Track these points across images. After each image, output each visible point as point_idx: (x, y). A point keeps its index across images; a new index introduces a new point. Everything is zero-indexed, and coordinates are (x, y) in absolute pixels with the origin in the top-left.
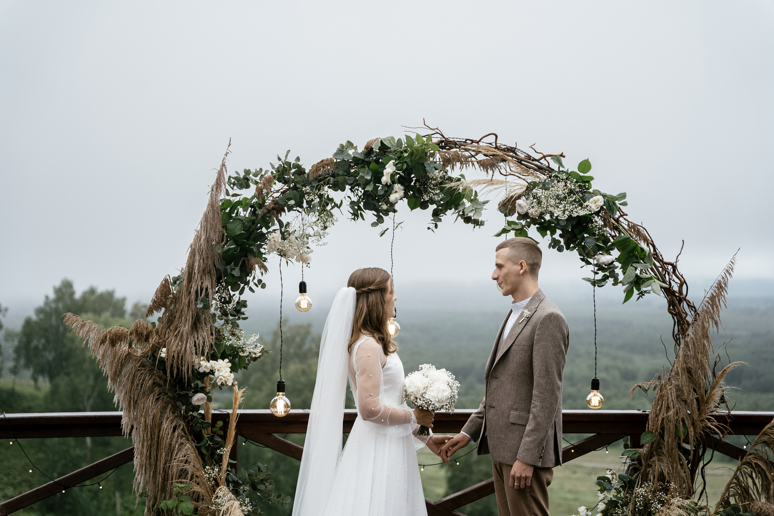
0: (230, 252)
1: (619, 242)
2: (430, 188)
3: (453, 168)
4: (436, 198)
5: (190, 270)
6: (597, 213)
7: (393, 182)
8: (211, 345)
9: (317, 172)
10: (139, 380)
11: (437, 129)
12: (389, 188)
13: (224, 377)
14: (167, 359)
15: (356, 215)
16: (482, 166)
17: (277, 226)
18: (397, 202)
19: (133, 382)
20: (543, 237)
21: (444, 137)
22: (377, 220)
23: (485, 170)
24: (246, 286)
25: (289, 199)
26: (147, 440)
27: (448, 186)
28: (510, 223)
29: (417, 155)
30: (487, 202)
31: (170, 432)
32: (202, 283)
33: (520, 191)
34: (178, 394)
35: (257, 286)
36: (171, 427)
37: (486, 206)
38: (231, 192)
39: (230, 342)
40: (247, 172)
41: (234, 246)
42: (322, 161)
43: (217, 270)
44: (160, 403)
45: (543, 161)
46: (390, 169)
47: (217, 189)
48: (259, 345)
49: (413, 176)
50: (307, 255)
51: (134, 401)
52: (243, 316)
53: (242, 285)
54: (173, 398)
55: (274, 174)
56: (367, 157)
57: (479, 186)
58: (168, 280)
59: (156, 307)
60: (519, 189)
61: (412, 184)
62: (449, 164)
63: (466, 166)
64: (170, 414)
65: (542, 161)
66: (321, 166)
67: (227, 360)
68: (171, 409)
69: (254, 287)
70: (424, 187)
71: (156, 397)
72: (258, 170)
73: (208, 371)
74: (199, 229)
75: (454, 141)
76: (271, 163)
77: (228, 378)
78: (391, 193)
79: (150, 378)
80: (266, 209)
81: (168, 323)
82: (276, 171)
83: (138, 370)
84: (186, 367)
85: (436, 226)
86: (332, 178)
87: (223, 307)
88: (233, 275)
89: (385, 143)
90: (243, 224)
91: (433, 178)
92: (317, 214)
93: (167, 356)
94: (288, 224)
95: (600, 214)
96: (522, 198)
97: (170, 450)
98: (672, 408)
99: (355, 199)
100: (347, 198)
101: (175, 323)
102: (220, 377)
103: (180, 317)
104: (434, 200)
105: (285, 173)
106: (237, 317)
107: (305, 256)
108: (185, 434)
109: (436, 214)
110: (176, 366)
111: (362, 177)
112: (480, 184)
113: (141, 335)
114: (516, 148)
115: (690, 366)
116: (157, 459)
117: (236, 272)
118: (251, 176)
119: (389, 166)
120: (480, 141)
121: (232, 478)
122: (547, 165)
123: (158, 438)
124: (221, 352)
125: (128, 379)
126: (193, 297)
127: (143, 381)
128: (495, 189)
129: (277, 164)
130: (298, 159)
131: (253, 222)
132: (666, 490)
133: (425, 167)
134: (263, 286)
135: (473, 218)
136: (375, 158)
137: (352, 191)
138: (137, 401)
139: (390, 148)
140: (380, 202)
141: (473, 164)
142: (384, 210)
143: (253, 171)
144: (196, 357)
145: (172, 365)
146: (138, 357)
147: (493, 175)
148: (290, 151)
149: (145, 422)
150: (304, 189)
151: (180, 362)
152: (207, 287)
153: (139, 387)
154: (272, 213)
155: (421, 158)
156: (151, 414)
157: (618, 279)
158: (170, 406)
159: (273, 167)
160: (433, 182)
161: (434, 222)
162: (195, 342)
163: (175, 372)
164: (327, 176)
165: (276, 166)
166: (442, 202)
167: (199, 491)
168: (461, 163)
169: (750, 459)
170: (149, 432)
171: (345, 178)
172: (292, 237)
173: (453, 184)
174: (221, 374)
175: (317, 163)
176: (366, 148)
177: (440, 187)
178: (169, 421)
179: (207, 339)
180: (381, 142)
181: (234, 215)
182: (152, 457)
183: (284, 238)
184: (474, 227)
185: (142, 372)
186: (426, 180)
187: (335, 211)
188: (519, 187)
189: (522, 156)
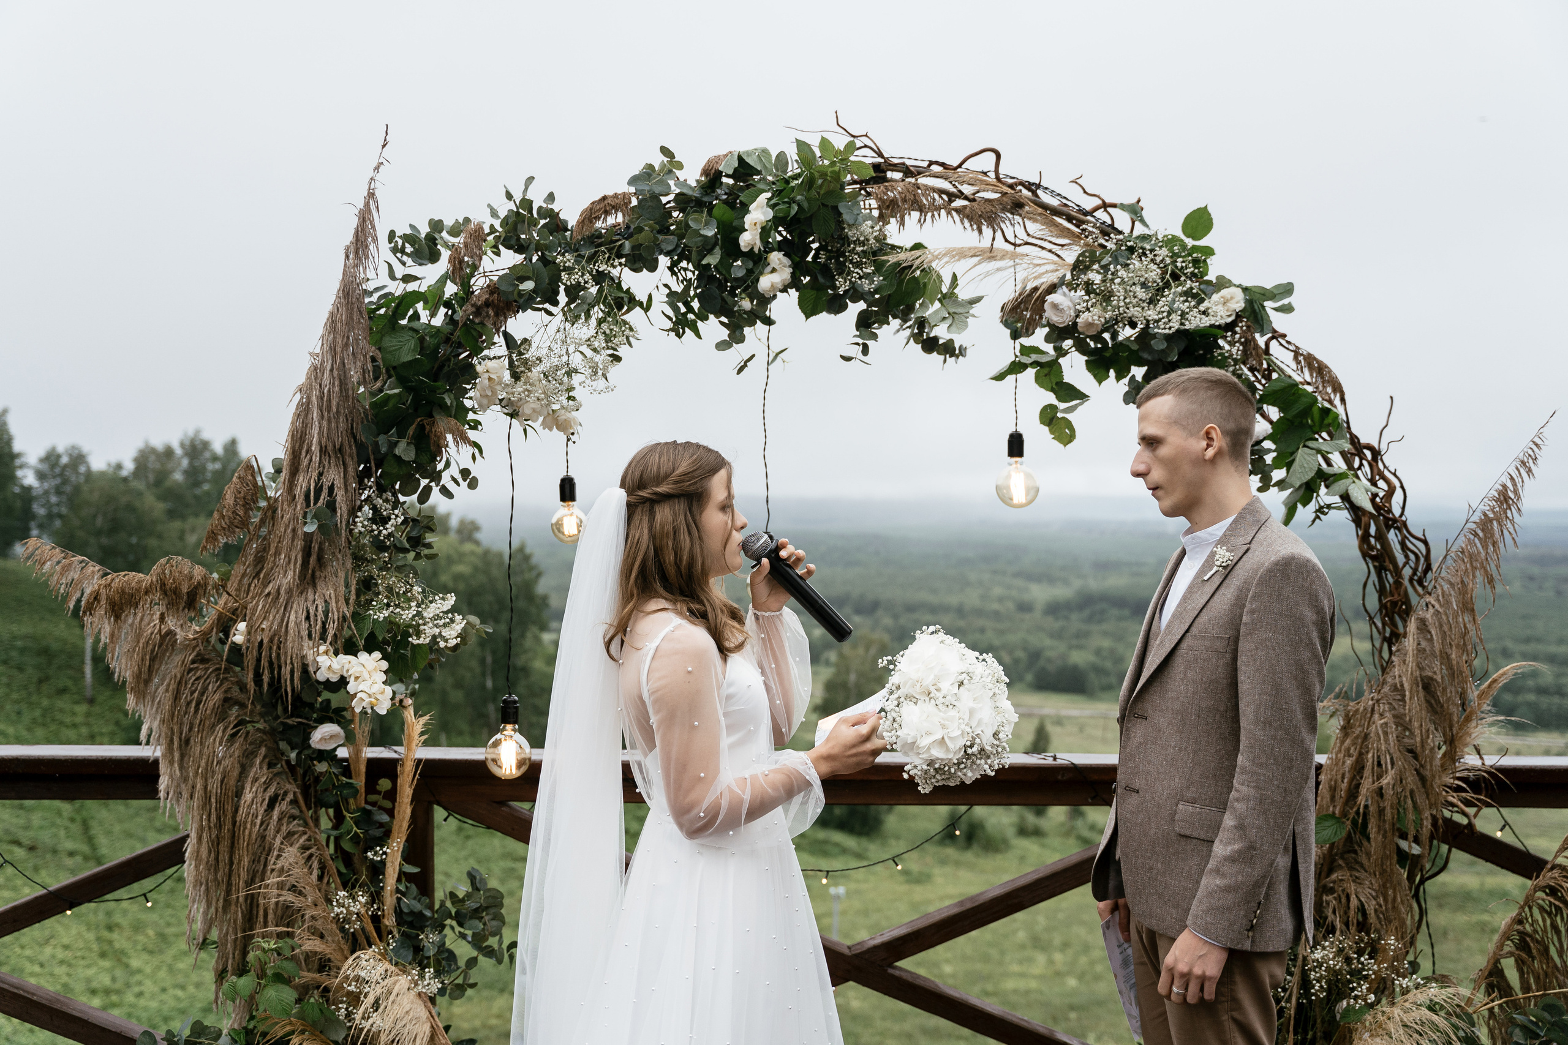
0: (391, 404)
1: (1275, 392)
2: (851, 262)
3: (902, 223)
4: (866, 286)
5: (298, 445)
6: (1230, 327)
7: (768, 248)
8: (344, 618)
9: (591, 222)
10: (192, 693)
11: (866, 136)
12: (757, 260)
13: (370, 696)
14: (248, 648)
15: (681, 325)
16: (968, 217)
17: (500, 348)
18: (775, 296)
19: (176, 697)
20: (1100, 383)
21: (880, 155)
22: (729, 336)
23: (975, 227)
24: (433, 484)
25: (522, 279)
26: (210, 828)
27: (892, 259)
28: (1025, 350)
29: (821, 186)
30: (978, 300)
31: (261, 811)
32: (320, 474)
33: (1053, 278)
34: (282, 723)
35: (458, 484)
36: (264, 800)
37: (976, 309)
38: (400, 271)
39: (386, 613)
40: (436, 226)
41: (396, 391)
42: (604, 198)
43: (360, 446)
44: (237, 747)
45: (1101, 214)
46: (759, 213)
47: (357, 252)
48: (458, 618)
49: (811, 239)
50: (568, 415)
51: (180, 739)
52: (426, 551)
53: (424, 482)
54: (272, 732)
55: (497, 231)
56: (707, 194)
57: (963, 261)
58: (252, 467)
59: (224, 529)
60: (1052, 271)
61: (809, 259)
62: (892, 211)
63: (933, 216)
64: (261, 768)
65: (1098, 214)
66: (599, 210)
67: (377, 655)
68: (265, 757)
69: (451, 486)
70: (837, 261)
71: (229, 732)
72: (461, 221)
73: (334, 678)
74: (318, 350)
75: (904, 164)
76: (489, 206)
77: (379, 697)
78: (761, 273)
79: (218, 687)
80: (473, 305)
81: (255, 566)
82: (501, 226)
83: (190, 670)
84: (289, 668)
85: (865, 350)
86: (627, 243)
87: (373, 531)
88: (398, 459)
89: (750, 161)
90: (422, 340)
91: (858, 239)
92: (593, 322)
93: (249, 641)
94: (525, 340)
95: (1238, 329)
96: (1060, 291)
97: (263, 851)
98: (1389, 767)
99: (678, 288)
100: (661, 287)
101: (268, 566)
102: (359, 695)
103: (277, 553)
104: (860, 289)
105: (519, 227)
106: (412, 555)
107: (563, 415)
108: (301, 811)
109: (865, 323)
110: (266, 665)
111: (697, 232)
112: (965, 257)
113: (175, 593)
114: (1038, 186)
115: (1430, 674)
116: (231, 871)
117: (404, 450)
118: (444, 234)
119: (757, 207)
120: (960, 166)
121: (408, 905)
122: (1109, 222)
123: (234, 823)
124: (365, 635)
125: (167, 691)
126: (299, 507)
127: (202, 694)
128: (998, 270)
129: (505, 208)
130: (551, 197)
131: (447, 340)
132: (1374, 951)
133: (840, 214)
134: (473, 484)
135: (941, 342)
136: (725, 197)
137: (673, 273)
138: (187, 742)
139: (759, 173)
140: (736, 295)
141: (949, 213)
142: (745, 312)
143: (449, 222)
144: (311, 643)
145: (259, 660)
146: (190, 640)
147: (994, 239)
148: (533, 178)
149: (206, 788)
150: (560, 259)
151: (274, 655)
152: (333, 484)
153: (192, 710)
154: (484, 314)
155: (830, 193)
156: (218, 770)
157: (1271, 479)
158: (263, 750)
159: (494, 214)
160: (859, 249)
161: (861, 341)
162: (308, 612)
163: (266, 678)
164: (617, 237)
165: (503, 214)
166: (877, 296)
167: (318, 950)
168: (921, 209)
169: (1555, 878)
170: (213, 810)
171: (658, 239)
172: (536, 372)
173: (902, 256)
174: (361, 688)
175: (593, 203)
176: (705, 172)
177: (875, 261)
178: (260, 786)
179: (334, 604)
180: (740, 159)
181: (404, 322)
182: (221, 865)
183: (516, 376)
184: (945, 361)
185: (198, 674)
186: (843, 245)
187: (635, 317)
188: (1051, 267)
189: (1054, 202)
